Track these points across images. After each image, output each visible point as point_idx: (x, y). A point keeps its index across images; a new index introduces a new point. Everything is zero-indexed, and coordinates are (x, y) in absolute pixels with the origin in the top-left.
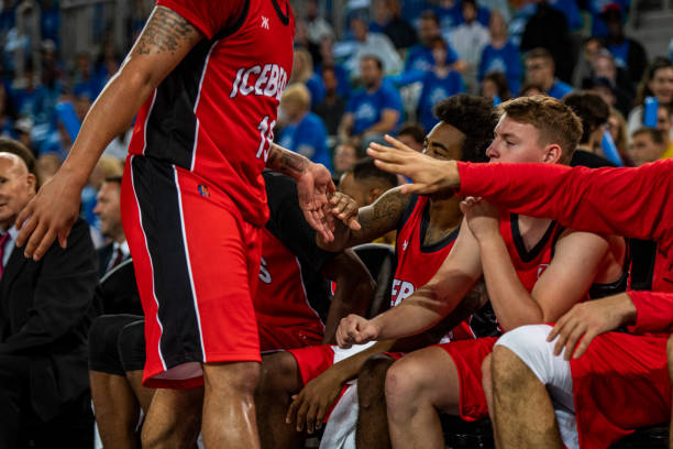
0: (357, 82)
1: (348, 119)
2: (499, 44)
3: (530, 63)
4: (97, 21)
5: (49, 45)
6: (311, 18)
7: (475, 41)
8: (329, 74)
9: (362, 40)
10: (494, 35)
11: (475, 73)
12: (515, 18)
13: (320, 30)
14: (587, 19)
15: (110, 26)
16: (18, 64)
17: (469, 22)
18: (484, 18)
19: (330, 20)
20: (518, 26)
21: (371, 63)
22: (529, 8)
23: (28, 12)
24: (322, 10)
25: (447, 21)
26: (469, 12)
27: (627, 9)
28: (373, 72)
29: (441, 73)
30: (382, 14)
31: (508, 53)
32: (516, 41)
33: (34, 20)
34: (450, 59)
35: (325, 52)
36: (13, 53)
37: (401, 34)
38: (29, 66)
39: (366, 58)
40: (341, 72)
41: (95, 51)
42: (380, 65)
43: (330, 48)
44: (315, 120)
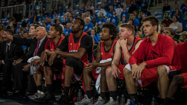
0: (99, 17)
1: (97, 24)
2: (125, 11)
3: (131, 15)
4: (53, 5)
5: (44, 9)
6: (91, 6)
7: (120, 11)
8: (94, 15)
9: (100, 10)
10: (124, 10)
11: (120, 16)
12: (127, 7)
13: (92, 8)
14: (140, 8)
15: (55, 6)
16: (38, 12)
17: (119, 8)
18: (122, 7)
19: (94, 6)
20: (128, 9)
21: (102, 14)
22: (130, 5)
23: (41, 3)
24: (93, 4)
25: (115, 7)
26: (119, 6)
27: (148, 6)
28: (102, 15)
29: (114, 16)
30: (103, 5)
31: (126, 13)
32: (128, 11)
33: (42, 4)
34: (115, 14)
35: (93, 11)
36: (38, 10)
37: (107, 9)
38: (40, 12)
39: (101, 13)
40: (96, 15)
41: (52, 10)
42: (103, 14)
43: (94, 11)
44: (92, 23)
